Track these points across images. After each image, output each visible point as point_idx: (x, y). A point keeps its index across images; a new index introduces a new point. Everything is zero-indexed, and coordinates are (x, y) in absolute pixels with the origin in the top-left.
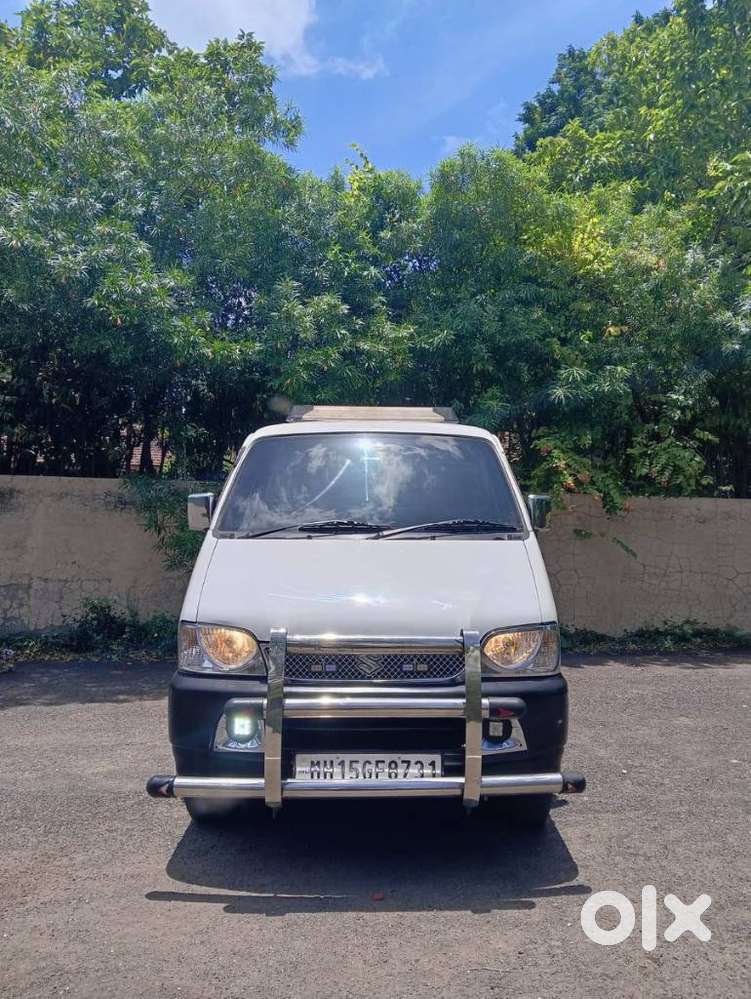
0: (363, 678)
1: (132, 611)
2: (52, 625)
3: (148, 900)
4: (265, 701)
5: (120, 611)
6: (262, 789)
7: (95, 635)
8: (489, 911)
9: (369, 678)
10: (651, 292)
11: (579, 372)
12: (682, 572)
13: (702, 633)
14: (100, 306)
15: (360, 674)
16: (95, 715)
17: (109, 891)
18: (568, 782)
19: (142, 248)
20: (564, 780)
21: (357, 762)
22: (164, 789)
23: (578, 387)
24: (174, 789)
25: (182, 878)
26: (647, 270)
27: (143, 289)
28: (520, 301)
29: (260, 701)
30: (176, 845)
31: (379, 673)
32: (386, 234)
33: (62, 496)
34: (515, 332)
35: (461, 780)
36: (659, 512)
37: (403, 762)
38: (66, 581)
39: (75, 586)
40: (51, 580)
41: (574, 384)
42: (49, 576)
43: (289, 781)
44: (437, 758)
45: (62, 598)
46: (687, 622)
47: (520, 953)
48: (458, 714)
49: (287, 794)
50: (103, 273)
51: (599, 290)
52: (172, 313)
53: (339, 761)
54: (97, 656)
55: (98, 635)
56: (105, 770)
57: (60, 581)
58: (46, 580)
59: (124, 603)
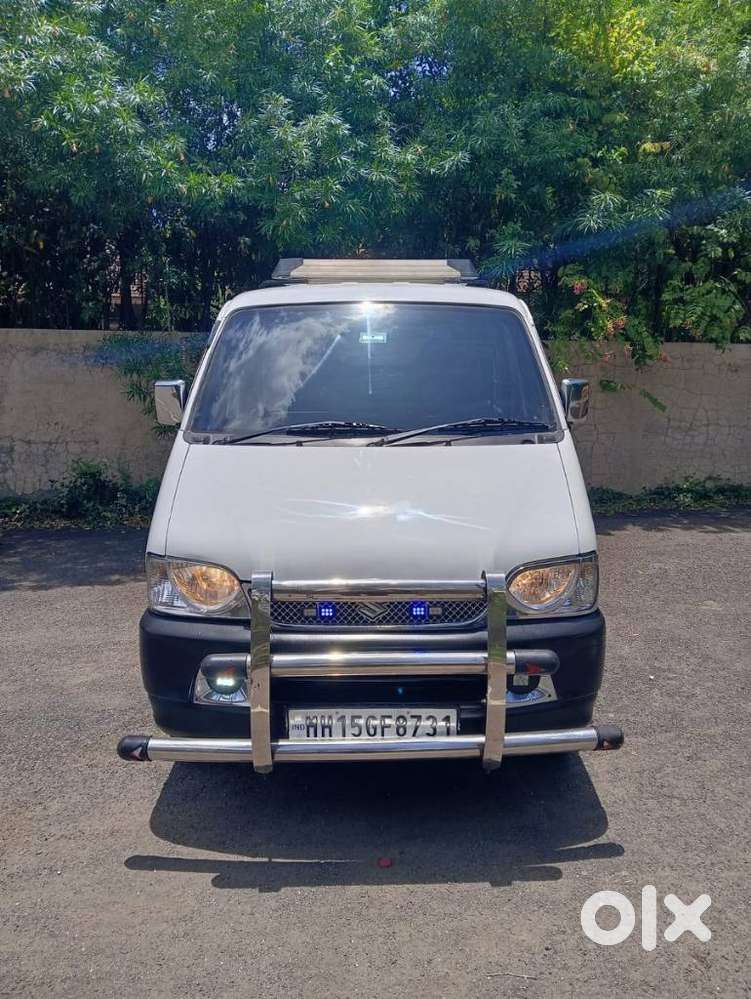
0: (365, 623)
1: (124, 474)
2: (40, 490)
3: (126, 869)
4: (249, 659)
5: (111, 475)
6: (249, 752)
7: (85, 502)
8: (509, 884)
9: (373, 623)
10: (698, 99)
11: (609, 198)
12: (708, 425)
13: (725, 491)
14: (51, 128)
15: (362, 618)
16: (83, 604)
17: (84, 854)
18: (604, 740)
19: (100, 52)
20: (599, 738)
21: (360, 717)
22: (137, 753)
23: (610, 216)
24: (149, 752)
25: (166, 836)
26: (696, 73)
27: (102, 108)
28: (547, 113)
29: (243, 659)
30: (162, 786)
31: (384, 618)
32: (390, 31)
33: (36, 351)
34: (543, 150)
35: (481, 739)
36: (688, 360)
37: (413, 717)
38: (50, 444)
39: (60, 449)
40: (35, 443)
41: (607, 214)
42: (32, 438)
43: (281, 743)
44: (452, 713)
45: (48, 461)
46: (710, 478)
47: (547, 949)
48: (478, 670)
49: (279, 758)
50: (56, 85)
51: (637, 99)
52: (138, 137)
53: (339, 716)
54: (89, 524)
55: (89, 502)
56: (90, 679)
57: (45, 443)
58: (29, 442)
59: (115, 465)
